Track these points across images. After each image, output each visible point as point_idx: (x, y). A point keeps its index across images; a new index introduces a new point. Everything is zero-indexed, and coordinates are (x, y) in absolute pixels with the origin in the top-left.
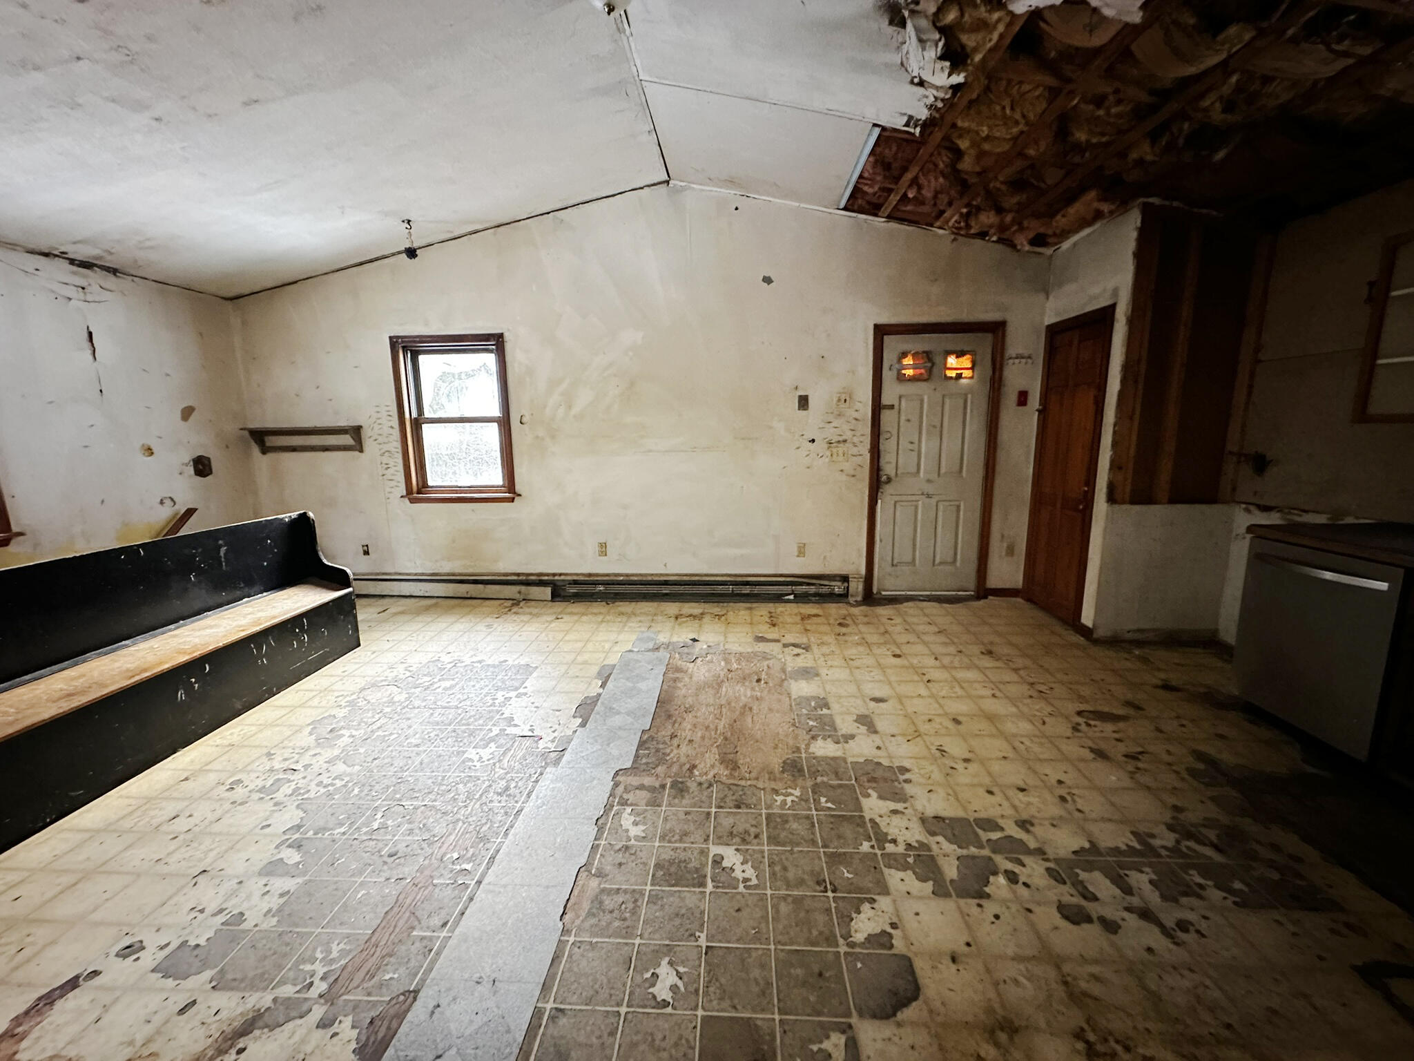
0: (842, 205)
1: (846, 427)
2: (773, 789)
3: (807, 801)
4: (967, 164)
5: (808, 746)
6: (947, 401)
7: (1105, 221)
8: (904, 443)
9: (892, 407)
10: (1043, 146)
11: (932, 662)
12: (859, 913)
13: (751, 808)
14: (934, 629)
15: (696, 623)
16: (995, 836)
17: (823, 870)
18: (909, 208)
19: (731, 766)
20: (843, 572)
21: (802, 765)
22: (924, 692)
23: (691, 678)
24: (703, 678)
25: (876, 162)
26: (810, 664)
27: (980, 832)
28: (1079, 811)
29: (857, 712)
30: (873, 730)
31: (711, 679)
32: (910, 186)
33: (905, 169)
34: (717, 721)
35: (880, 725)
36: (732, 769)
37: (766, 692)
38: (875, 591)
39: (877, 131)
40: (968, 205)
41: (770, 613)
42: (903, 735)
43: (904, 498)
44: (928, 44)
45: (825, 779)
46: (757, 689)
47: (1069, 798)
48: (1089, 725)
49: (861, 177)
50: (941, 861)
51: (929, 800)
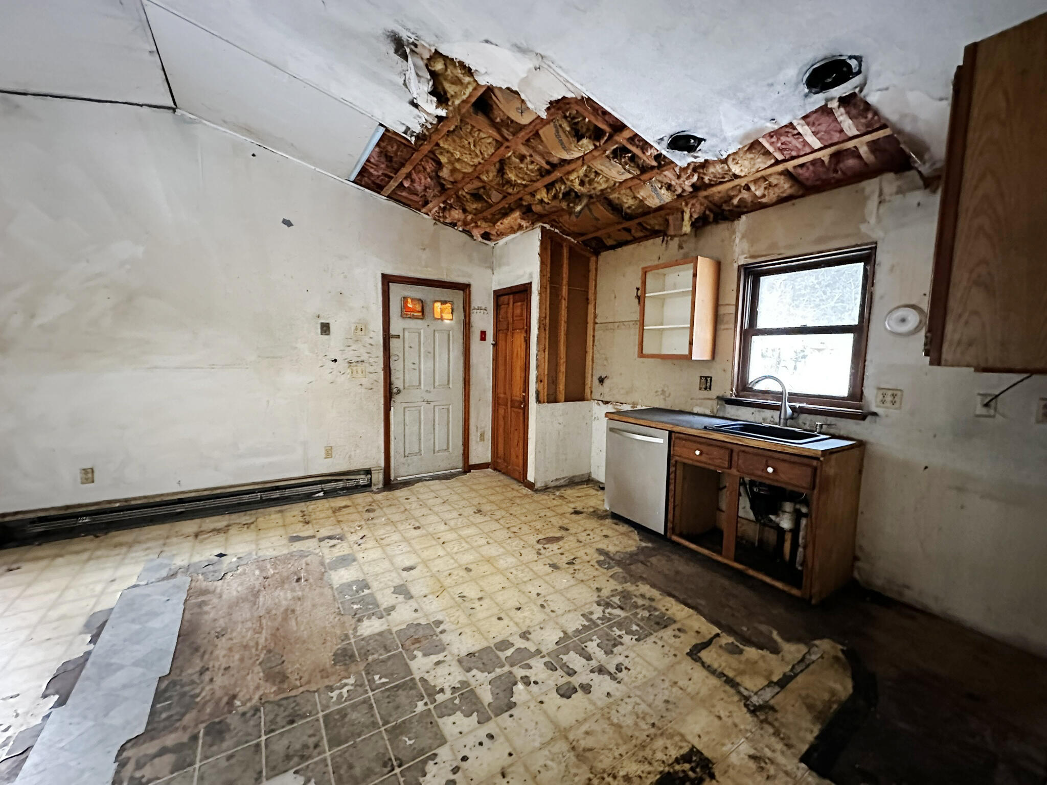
0: (352, 178)
1: (363, 351)
2: (327, 687)
3: (362, 685)
4: (445, 173)
5: (355, 629)
6: (437, 334)
7: (522, 232)
8: (409, 365)
9: (398, 337)
10: (491, 175)
11: (442, 527)
12: (425, 775)
13: (307, 716)
14: (439, 501)
15: (221, 537)
16: (509, 652)
17: (387, 749)
18: (404, 194)
19: (278, 680)
20: (366, 467)
21: (353, 652)
22: (441, 552)
23: (220, 597)
24: (235, 593)
25: (381, 152)
26: (347, 551)
27: (500, 653)
28: (552, 611)
29: (395, 584)
30: (409, 596)
31: (245, 592)
32: (406, 178)
33: (403, 165)
34: (257, 635)
35: (415, 590)
36: (280, 682)
37: (307, 590)
38: (392, 478)
39: (382, 130)
40: (444, 202)
41: (302, 512)
42: (433, 593)
43: (410, 405)
44: (422, 79)
45: (376, 656)
46: (297, 589)
47: (545, 604)
48: (545, 548)
49: (368, 161)
50: (479, 691)
51: (461, 642)
